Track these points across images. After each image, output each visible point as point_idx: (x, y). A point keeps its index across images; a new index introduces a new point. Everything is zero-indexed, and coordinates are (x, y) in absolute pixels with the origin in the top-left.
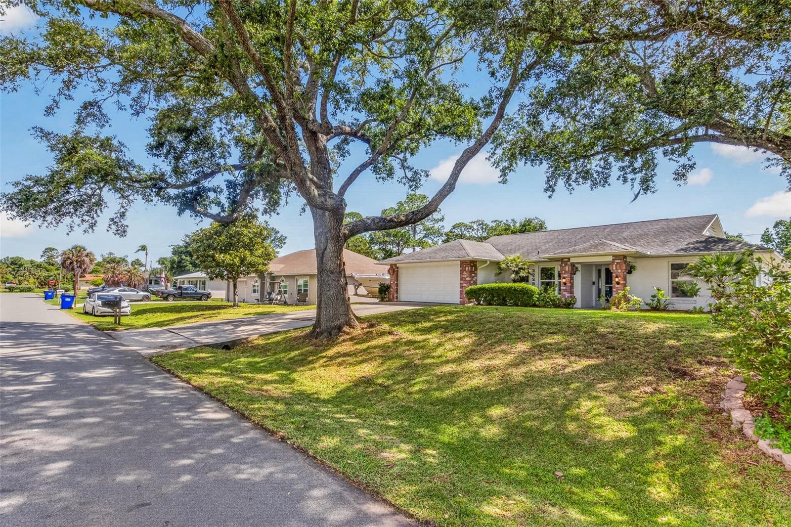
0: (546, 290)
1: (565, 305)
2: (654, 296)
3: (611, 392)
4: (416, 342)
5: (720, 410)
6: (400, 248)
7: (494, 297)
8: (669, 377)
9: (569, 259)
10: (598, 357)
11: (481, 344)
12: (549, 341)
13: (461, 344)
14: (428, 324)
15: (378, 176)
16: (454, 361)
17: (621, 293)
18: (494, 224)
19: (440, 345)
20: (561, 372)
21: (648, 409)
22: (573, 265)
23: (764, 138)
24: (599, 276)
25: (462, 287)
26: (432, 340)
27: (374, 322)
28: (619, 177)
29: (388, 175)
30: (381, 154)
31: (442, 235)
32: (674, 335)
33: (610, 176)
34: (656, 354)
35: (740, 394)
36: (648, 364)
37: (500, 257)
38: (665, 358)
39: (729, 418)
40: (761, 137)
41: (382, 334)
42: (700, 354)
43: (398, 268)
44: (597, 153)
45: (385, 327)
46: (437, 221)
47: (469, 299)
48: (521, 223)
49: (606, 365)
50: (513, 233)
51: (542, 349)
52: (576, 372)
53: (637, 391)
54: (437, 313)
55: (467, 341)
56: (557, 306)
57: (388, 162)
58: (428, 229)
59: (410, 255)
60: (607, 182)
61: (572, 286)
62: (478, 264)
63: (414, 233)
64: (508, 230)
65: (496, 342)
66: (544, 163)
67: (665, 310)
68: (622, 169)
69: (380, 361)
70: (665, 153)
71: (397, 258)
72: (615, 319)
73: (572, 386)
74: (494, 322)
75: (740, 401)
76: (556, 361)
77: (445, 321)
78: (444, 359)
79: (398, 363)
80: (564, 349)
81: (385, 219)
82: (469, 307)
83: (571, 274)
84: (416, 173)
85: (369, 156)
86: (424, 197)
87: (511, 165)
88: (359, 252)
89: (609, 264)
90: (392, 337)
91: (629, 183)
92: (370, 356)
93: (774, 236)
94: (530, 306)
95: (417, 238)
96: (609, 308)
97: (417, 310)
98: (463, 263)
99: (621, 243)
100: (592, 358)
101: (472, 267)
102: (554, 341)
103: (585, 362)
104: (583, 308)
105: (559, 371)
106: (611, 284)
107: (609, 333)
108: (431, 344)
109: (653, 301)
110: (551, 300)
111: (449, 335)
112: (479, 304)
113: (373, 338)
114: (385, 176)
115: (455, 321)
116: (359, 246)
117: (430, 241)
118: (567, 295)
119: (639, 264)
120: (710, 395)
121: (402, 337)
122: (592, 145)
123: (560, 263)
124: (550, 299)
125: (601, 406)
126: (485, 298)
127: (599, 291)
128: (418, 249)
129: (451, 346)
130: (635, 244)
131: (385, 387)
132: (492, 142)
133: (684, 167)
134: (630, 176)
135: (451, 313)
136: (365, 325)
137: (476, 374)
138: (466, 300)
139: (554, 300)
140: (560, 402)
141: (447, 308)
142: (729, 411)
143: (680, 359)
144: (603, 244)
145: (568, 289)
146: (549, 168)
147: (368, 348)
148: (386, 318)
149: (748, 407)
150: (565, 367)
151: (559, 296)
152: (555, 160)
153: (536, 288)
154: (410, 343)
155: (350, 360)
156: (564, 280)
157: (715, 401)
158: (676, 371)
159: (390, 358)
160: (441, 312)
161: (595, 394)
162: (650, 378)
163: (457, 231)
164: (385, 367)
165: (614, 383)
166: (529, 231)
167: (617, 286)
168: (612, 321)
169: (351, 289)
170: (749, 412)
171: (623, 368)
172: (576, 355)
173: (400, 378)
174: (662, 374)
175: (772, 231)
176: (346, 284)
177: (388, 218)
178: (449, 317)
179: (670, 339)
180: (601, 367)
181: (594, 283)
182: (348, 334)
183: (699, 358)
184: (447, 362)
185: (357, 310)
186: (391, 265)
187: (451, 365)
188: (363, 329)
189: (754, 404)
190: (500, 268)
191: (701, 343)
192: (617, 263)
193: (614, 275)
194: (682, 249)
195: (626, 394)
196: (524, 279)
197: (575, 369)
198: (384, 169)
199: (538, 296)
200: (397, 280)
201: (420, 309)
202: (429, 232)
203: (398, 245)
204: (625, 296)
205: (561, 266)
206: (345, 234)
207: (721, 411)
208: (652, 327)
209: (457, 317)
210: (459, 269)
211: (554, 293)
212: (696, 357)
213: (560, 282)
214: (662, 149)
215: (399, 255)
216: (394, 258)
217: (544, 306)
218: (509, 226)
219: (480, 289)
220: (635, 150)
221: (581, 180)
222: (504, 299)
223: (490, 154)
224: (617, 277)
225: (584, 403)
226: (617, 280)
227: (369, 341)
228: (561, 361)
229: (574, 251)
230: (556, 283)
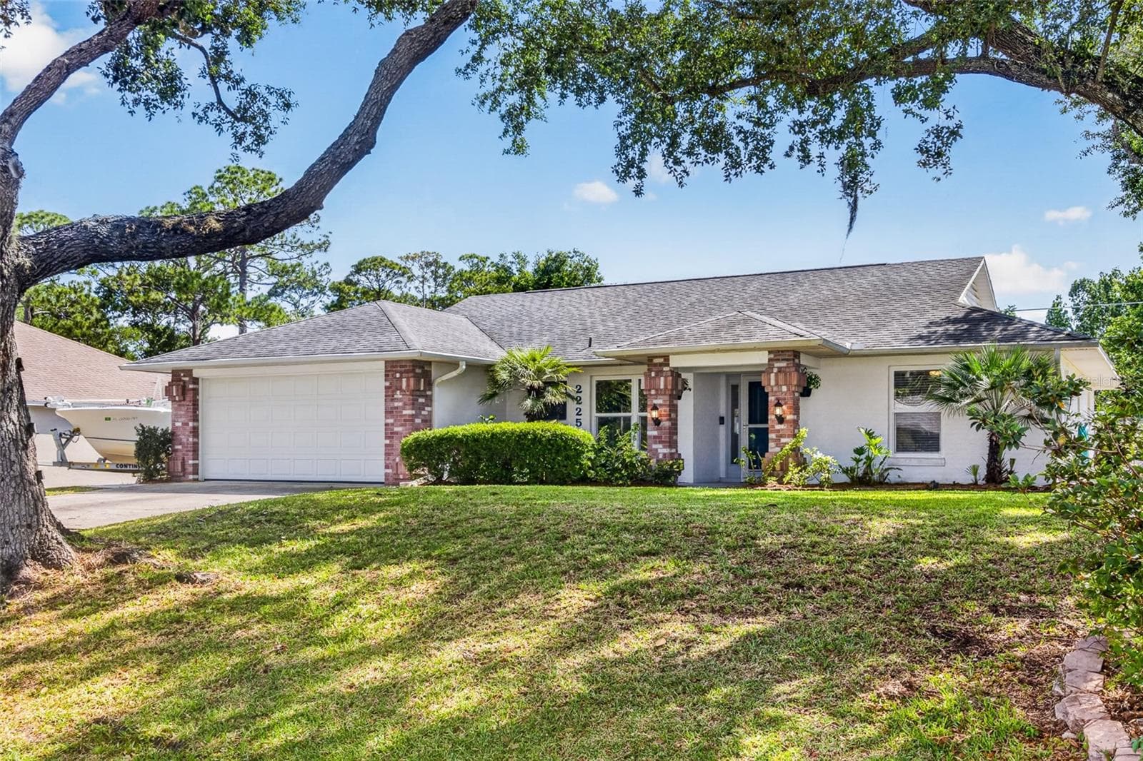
0: (612, 440)
1: (657, 476)
2: (859, 451)
3: (808, 704)
4: (264, 600)
5: (1056, 724)
6: (199, 325)
7: (480, 460)
8: (933, 651)
9: (666, 358)
10: (767, 612)
11: (461, 596)
12: (643, 576)
13: (404, 598)
14: (301, 546)
15: (130, 97)
16: (385, 649)
17: (789, 442)
18: (466, 267)
19: (340, 604)
20: (680, 660)
21: (899, 740)
22: (676, 373)
23: (1099, 78)
24: (735, 403)
25: (390, 434)
26: (315, 593)
27: (125, 546)
28: (792, 148)
29: (164, 95)
30: (138, 22)
31: (322, 291)
32: (931, 546)
33: (772, 143)
34: (900, 594)
35: (1097, 681)
36: (884, 621)
37: (494, 354)
38: (919, 605)
39: (1080, 744)
40: (1094, 73)
41: (159, 581)
42: (993, 589)
43: (196, 381)
44: (743, 82)
45: (166, 558)
46: (308, 249)
47: (411, 470)
48: (537, 263)
49: (788, 630)
50: (519, 288)
51: (627, 599)
52: (718, 655)
53: (872, 695)
54: (327, 513)
55: (419, 589)
56: (639, 481)
57: (162, 53)
58: (284, 271)
59: (229, 345)
60: (767, 160)
61: (674, 429)
62: (434, 371)
63: (242, 284)
64: (503, 281)
65: (503, 588)
66: (610, 98)
67: (882, 484)
68: (799, 127)
69: (153, 665)
70: (898, 97)
71: (193, 350)
72: (792, 510)
73: (714, 696)
74: (492, 532)
75: (1099, 702)
76: (667, 628)
77: (351, 532)
78: (355, 645)
79: (211, 666)
80: (683, 597)
81: (159, 224)
82: (412, 491)
83: (671, 396)
84: (251, 94)
85: (102, 25)
86: (270, 179)
87: (530, 100)
88: (68, 333)
89: (759, 373)
90: (190, 589)
91: (814, 166)
92: (117, 652)
93: (1070, 314)
94: (574, 483)
95: (250, 296)
96: (762, 483)
97: (266, 503)
98: (392, 367)
99: (786, 319)
100: (754, 615)
101: (417, 377)
102: (654, 575)
103: (738, 629)
104: (699, 483)
105: (674, 656)
106: (766, 421)
107: (785, 546)
108: (314, 604)
109: (858, 461)
110: (625, 466)
111: (365, 575)
112: (439, 481)
113: (128, 595)
114: (153, 96)
115: (382, 532)
116: (67, 315)
117: (288, 308)
118: (662, 450)
119: (825, 371)
120: (1030, 689)
121: (223, 586)
122: (732, 61)
123: (645, 368)
124: (623, 462)
125: (791, 743)
126: (455, 463)
127: (735, 439)
128: (253, 327)
129: (373, 607)
130: (816, 323)
131: (173, 746)
132: (476, 27)
133: (938, 132)
134: (815, 149)
135: (368, 510)
136: (96, 559)
137: (453, 682)
138: (403, 470)
139: (632, 465)
140: (687, 744)
141: (352, 496)
142: (1079, 726)
143: (952, 603)
144: (747, 321)
145: (665, 437)
146: (625, 113)
147: (112, 627)
148: (165, 532)
149: (1117, 713)
150: (688, 645)
151: (643, 455)
152: (637, 93)
153: (587, 434)
154: (250, 604)
155: (48, 668)
156: (655, 414)
157: (1040, 703)
158: (948, 635)
159: (189, 652)
160: (338, 509)
161: (771, 711)
162: (893, 657)
163: (364, 281)
164: (169, 685)
165: (814, 679)
166: (558, 286)
167: (778, 427)
168: (788, 516)
169: (44, 447)
170: (1119, 724)
171: (830, 636)
172: (713, 611)
173: (222, 714)
174: (919, 645)
175: (1068, 304)
176: (29, 429)
177: (168, 223)
178: (361, 523)
179: (924, 555)
180: (777, 637)
181: (722, 420)
182: (40, 587)
183: (992, 600)
184: (367, 654)
185: (68, 509)
186: (176, 374)
187: (378, 662)
188: (90, 568)
189: (1126, 704)
190: (494, 381)
191: (990, 561)
192: (780, 370)
193: (771, 399)
194: (920, 337)
195: (844, 706)
196: (557, 412)
197: (715, 648)
198: (148, 73)
199: (592, 455)
200: (196, 419)
201: (275, 503)
202: (287, 280)
203: (193, 315)
204: (796, 450)
205: (647, 375)
206: (19, 269)
207: (1061, 727)
208: (880, 528)
209: (386, 519)
210: (381, 383)
211: (631, 446)
212: (984, 597)
213: (644, 419)
214: (892, 85)
215: (196, 343)
216: (184, 353)
217: (608, 483)
218: (507, 270)
219: (441, 440)
220: (832, 82)
221: (701, 150)
222: (507, 466)
223: (467, 59)
224: (778, 404)
225: (747, 741)
226: (778, 411)
227: (115, 605)
228: (679, 628)
229: (680, 339)
230: (635, 420)
